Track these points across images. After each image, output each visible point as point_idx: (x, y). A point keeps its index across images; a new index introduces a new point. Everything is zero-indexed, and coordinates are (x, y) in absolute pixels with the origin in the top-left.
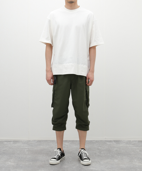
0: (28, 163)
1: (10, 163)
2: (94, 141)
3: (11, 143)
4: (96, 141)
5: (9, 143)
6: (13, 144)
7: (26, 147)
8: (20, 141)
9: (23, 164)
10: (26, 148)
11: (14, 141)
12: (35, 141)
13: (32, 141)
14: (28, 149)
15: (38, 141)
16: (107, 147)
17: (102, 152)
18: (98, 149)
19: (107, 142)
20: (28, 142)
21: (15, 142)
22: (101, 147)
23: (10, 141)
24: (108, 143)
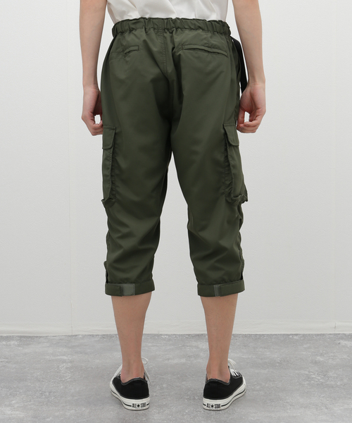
0: (73, 411)
1: (8, 411)
2: (295, 337)
3: (12, 342)
4: (304, 335)
5: (4, 343)
6: (19, 346)
7: (65, 358)
8: (40, 337)
9: (57, 414)
10: (64, 361)
11: (21, 337)
12: (93, 336)
13: (84, 336)
14: (71, 362)
15: (104, 336)
16: (345, 356)
17: (331, 374)
18: (316, 363)
19: (342, 338)
20: (69, 341)
21: (26, 339)
22: (322, 355)
23: (8, 338)
24: (346, 342)
